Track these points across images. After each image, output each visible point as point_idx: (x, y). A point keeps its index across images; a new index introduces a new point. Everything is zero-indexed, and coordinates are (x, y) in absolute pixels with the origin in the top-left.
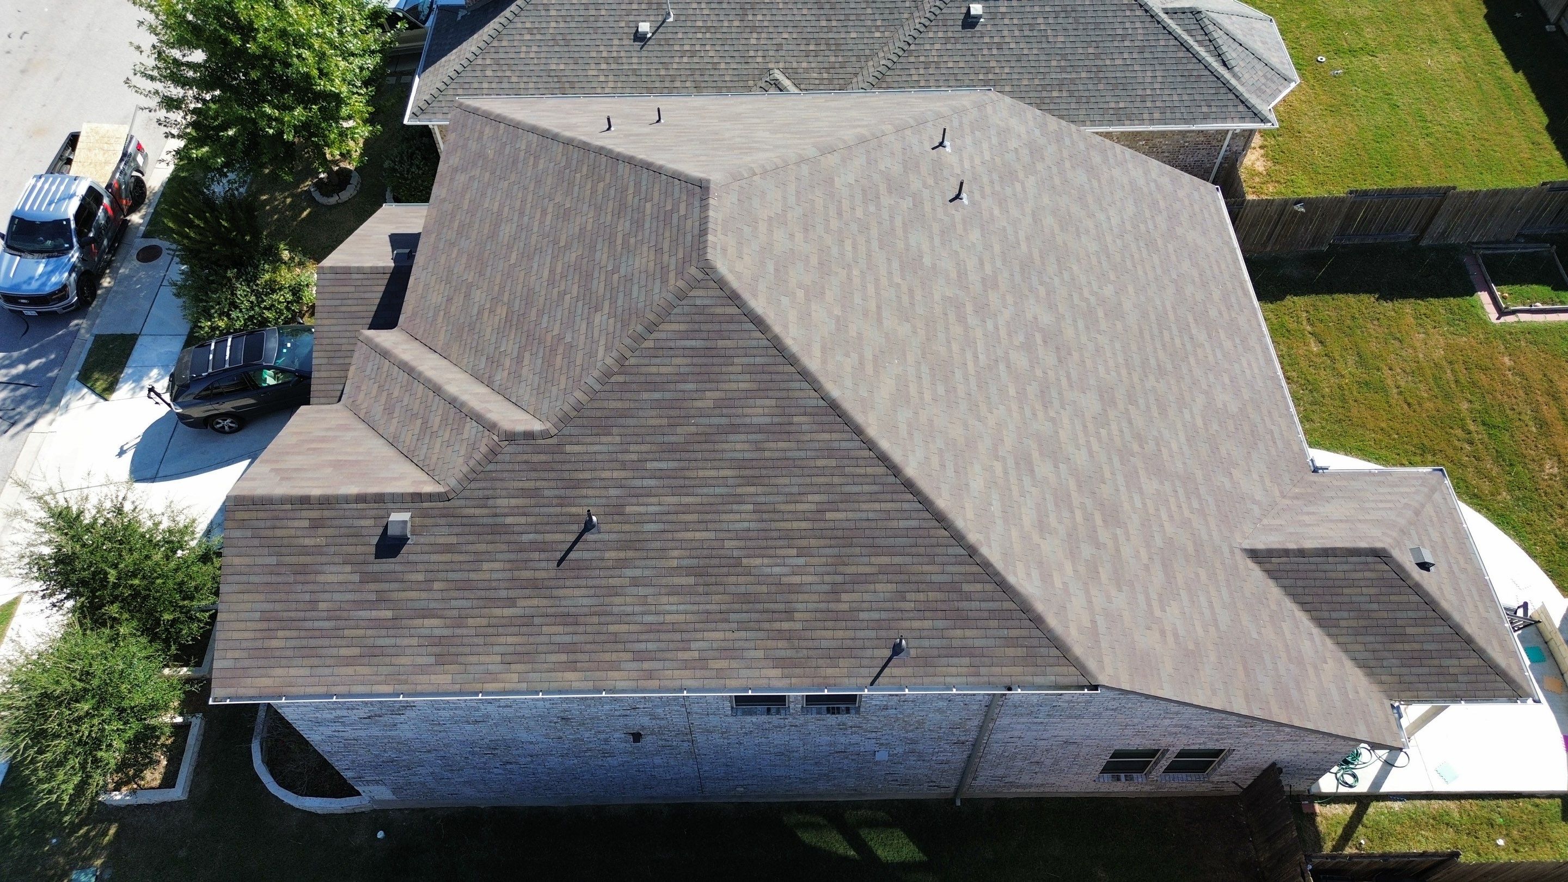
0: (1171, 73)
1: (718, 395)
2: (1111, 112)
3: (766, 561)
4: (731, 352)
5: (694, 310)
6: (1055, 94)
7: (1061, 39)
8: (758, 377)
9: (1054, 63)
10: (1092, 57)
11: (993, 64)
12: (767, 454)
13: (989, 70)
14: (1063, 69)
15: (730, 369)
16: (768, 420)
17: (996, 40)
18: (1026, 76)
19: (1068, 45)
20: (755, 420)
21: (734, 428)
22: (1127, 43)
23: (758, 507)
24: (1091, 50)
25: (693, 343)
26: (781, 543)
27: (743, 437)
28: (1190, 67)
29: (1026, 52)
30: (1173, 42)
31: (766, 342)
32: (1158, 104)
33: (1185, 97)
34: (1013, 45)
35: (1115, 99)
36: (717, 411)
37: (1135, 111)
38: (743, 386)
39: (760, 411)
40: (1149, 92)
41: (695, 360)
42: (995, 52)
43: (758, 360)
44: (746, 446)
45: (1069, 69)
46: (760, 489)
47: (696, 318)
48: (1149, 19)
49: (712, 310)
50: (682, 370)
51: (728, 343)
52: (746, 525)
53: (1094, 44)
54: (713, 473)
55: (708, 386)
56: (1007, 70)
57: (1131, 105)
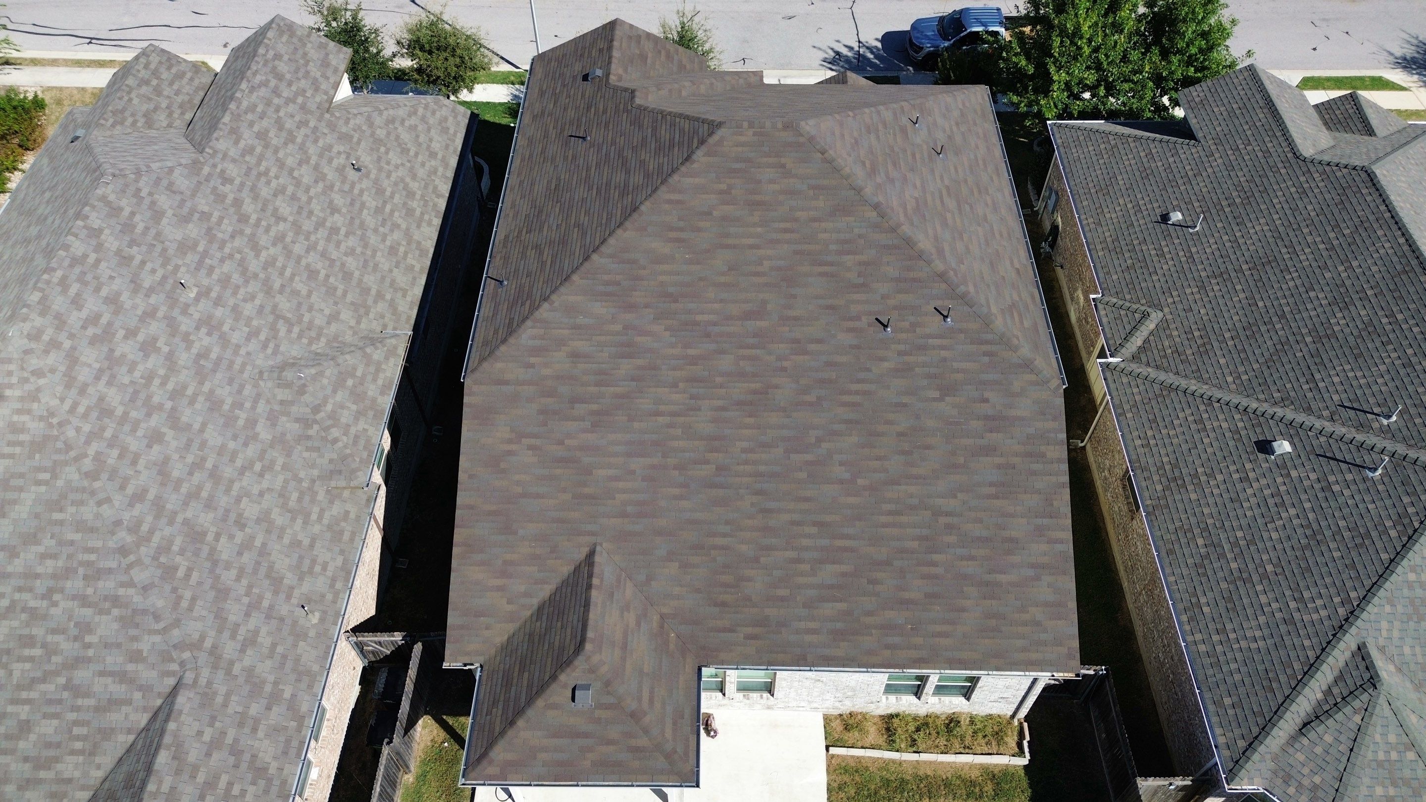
0: (1267, 658)
1: (647, 158)
2: (1194, 600)
3: (557, 212)
4: (671, 154)
5: (696, 129)
6: (1200, 542)
7: (1275, 535)
8: (656, 171)
9: (1240, 534)
10: (1261, 570)
11: (1220, 478)
13: (1211, 475)
14: (1235, 544)
15: (662, 157)
17: (1251, 475)
18: (1214, 510)
19: (1269, 544)
20: (631, 178)
22: (1293, 605)
24: (1269, 568)
26: (565, 215)
28: (1283, 678)
29: (1245, 505)
30: (1311, 654)
31: (675, 166)
32: (1219, 648)
33: (1237, 677)
34: (1249, 491)
35: (1212, 602)
37: (1202, 625)
38: (651, 166)
40: (1232, 636)
42: (1236, 476)
45: (1237, 550)
47: (692, 132)
48: (1336, 624)
49: (696, 136)
50: (663, 138)
51: (676, 151)
53: (1279, 570)
56: (1216, 491)
57: (1209, 619)
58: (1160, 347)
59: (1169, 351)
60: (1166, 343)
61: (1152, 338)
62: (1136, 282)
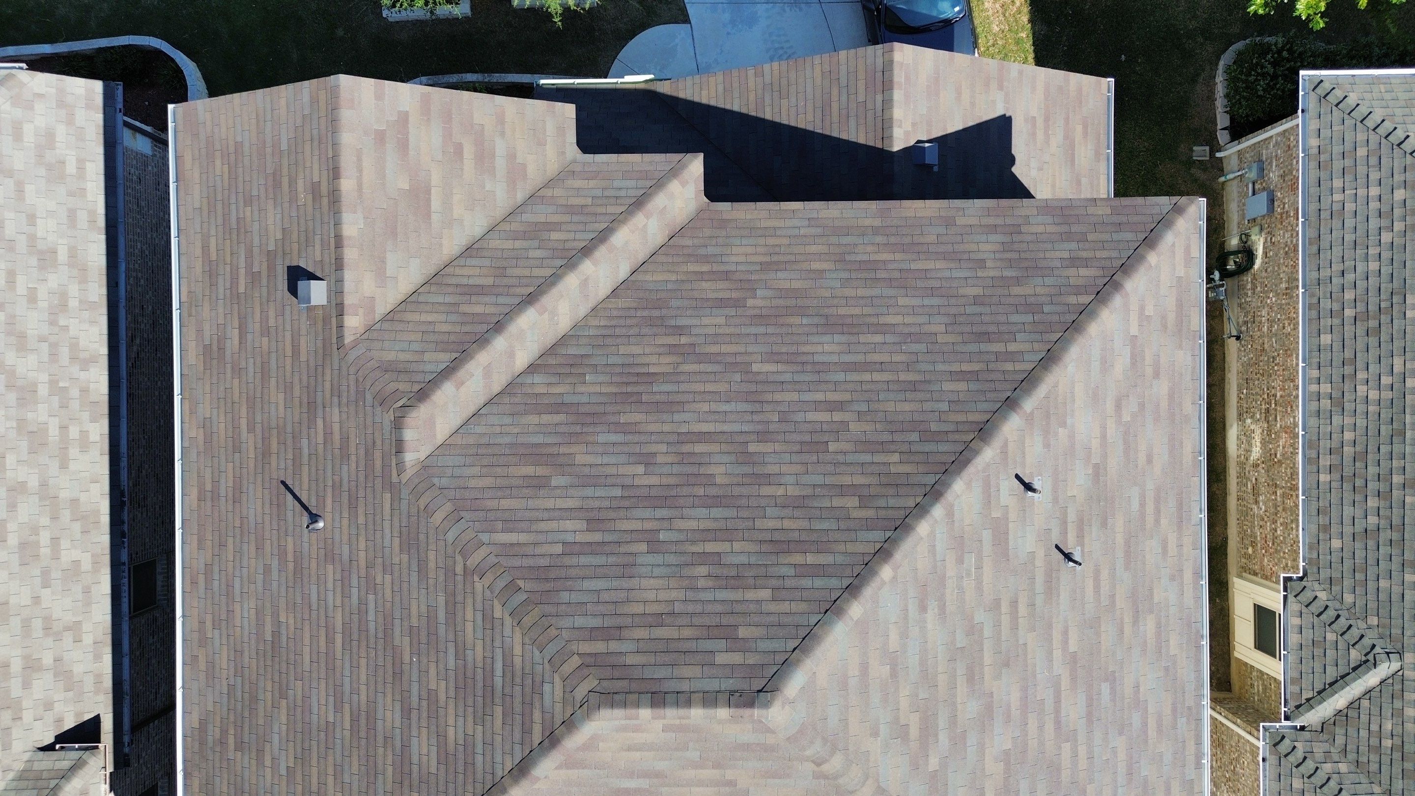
1: (442, 697)
3: (284, 728)
4: (488, 724)
5: (538, 679)
8: (461, 756)
12: (381, 751)
15: (470, 719)
16: (415, 759)
20: (414, 741)
21: (406, 712)
23: (331, 728)
25: (499, 672)
26: (299, 750)
27: (398, 724)
31: (499, 774)
36: (424, 695)
38: (451, 732)
39: (425, 751)
41: (479, 671)
43: (479, 759)
44: (389, 724)
46: (347, 734)
47: (529, 681)
49: (537, 704)
50: (469, 653)
51: (498, 722)
52: (315, 710)
54: (363, 678)
55: (452, 685)
58: (1374, 727)
59: (1387, 743)
60: (1388, 726)
61: (1365, 703)
62: (1372, 572)
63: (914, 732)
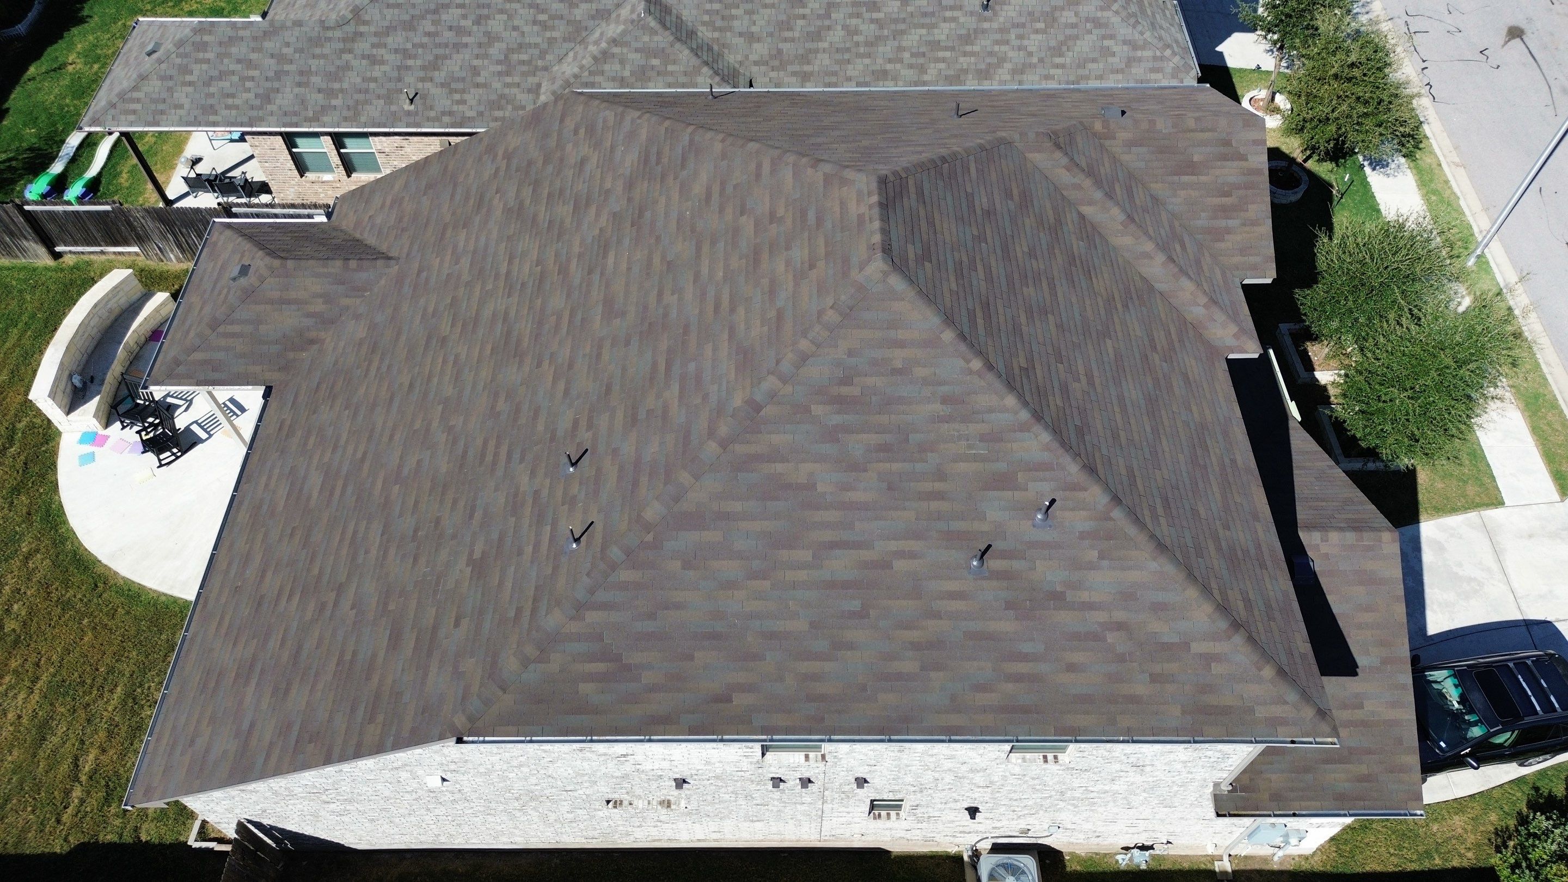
3: (813, 112)
4: (847, 153)
21: (841, 136)
23: (820, 121)
52: (829, 118)
54: (859, 127)
63: (845, 390)
